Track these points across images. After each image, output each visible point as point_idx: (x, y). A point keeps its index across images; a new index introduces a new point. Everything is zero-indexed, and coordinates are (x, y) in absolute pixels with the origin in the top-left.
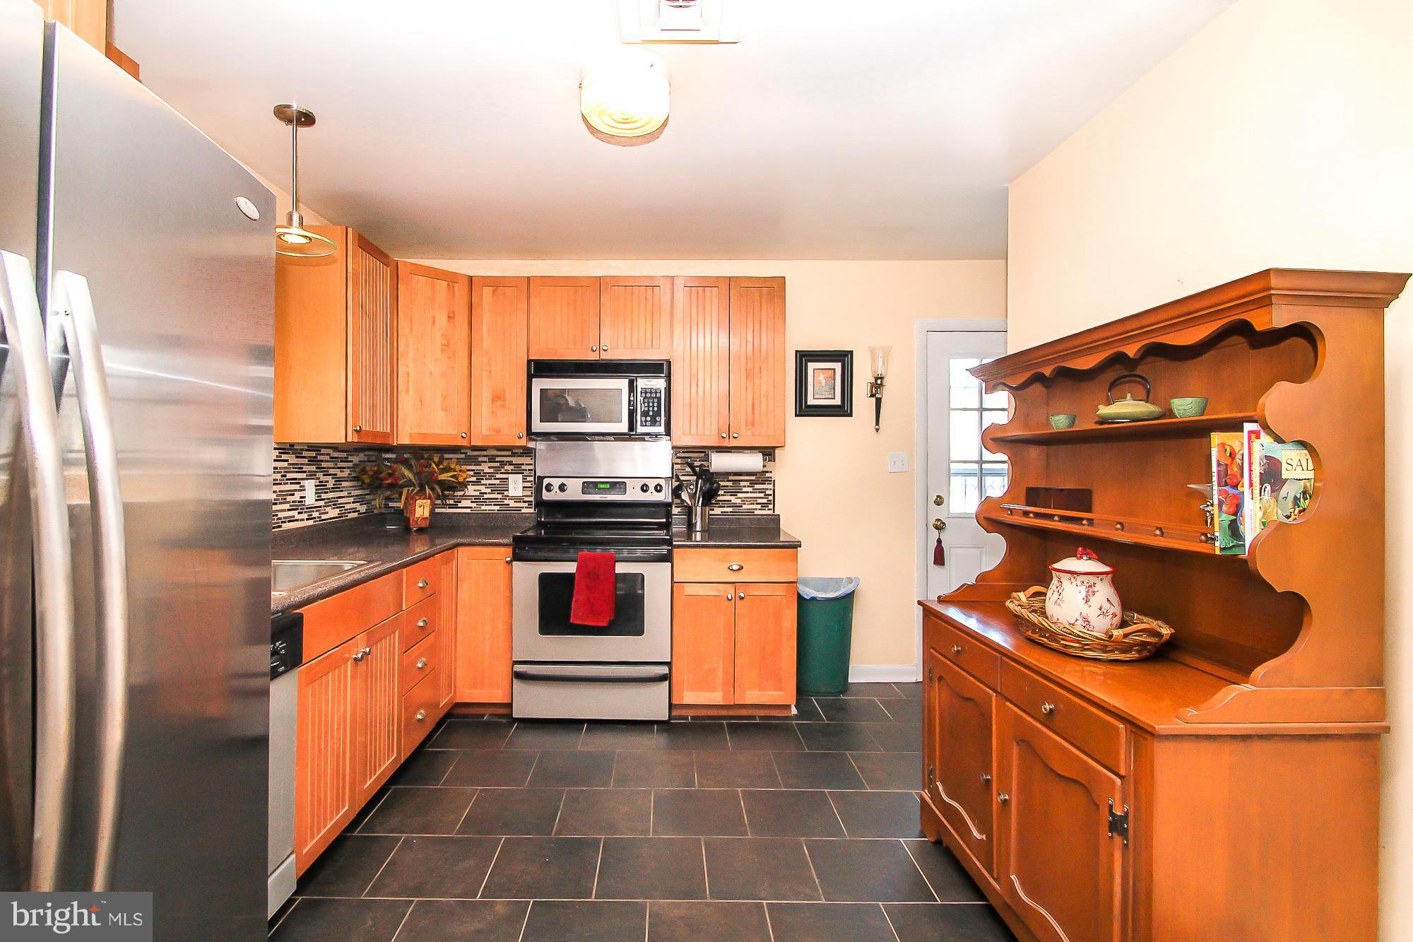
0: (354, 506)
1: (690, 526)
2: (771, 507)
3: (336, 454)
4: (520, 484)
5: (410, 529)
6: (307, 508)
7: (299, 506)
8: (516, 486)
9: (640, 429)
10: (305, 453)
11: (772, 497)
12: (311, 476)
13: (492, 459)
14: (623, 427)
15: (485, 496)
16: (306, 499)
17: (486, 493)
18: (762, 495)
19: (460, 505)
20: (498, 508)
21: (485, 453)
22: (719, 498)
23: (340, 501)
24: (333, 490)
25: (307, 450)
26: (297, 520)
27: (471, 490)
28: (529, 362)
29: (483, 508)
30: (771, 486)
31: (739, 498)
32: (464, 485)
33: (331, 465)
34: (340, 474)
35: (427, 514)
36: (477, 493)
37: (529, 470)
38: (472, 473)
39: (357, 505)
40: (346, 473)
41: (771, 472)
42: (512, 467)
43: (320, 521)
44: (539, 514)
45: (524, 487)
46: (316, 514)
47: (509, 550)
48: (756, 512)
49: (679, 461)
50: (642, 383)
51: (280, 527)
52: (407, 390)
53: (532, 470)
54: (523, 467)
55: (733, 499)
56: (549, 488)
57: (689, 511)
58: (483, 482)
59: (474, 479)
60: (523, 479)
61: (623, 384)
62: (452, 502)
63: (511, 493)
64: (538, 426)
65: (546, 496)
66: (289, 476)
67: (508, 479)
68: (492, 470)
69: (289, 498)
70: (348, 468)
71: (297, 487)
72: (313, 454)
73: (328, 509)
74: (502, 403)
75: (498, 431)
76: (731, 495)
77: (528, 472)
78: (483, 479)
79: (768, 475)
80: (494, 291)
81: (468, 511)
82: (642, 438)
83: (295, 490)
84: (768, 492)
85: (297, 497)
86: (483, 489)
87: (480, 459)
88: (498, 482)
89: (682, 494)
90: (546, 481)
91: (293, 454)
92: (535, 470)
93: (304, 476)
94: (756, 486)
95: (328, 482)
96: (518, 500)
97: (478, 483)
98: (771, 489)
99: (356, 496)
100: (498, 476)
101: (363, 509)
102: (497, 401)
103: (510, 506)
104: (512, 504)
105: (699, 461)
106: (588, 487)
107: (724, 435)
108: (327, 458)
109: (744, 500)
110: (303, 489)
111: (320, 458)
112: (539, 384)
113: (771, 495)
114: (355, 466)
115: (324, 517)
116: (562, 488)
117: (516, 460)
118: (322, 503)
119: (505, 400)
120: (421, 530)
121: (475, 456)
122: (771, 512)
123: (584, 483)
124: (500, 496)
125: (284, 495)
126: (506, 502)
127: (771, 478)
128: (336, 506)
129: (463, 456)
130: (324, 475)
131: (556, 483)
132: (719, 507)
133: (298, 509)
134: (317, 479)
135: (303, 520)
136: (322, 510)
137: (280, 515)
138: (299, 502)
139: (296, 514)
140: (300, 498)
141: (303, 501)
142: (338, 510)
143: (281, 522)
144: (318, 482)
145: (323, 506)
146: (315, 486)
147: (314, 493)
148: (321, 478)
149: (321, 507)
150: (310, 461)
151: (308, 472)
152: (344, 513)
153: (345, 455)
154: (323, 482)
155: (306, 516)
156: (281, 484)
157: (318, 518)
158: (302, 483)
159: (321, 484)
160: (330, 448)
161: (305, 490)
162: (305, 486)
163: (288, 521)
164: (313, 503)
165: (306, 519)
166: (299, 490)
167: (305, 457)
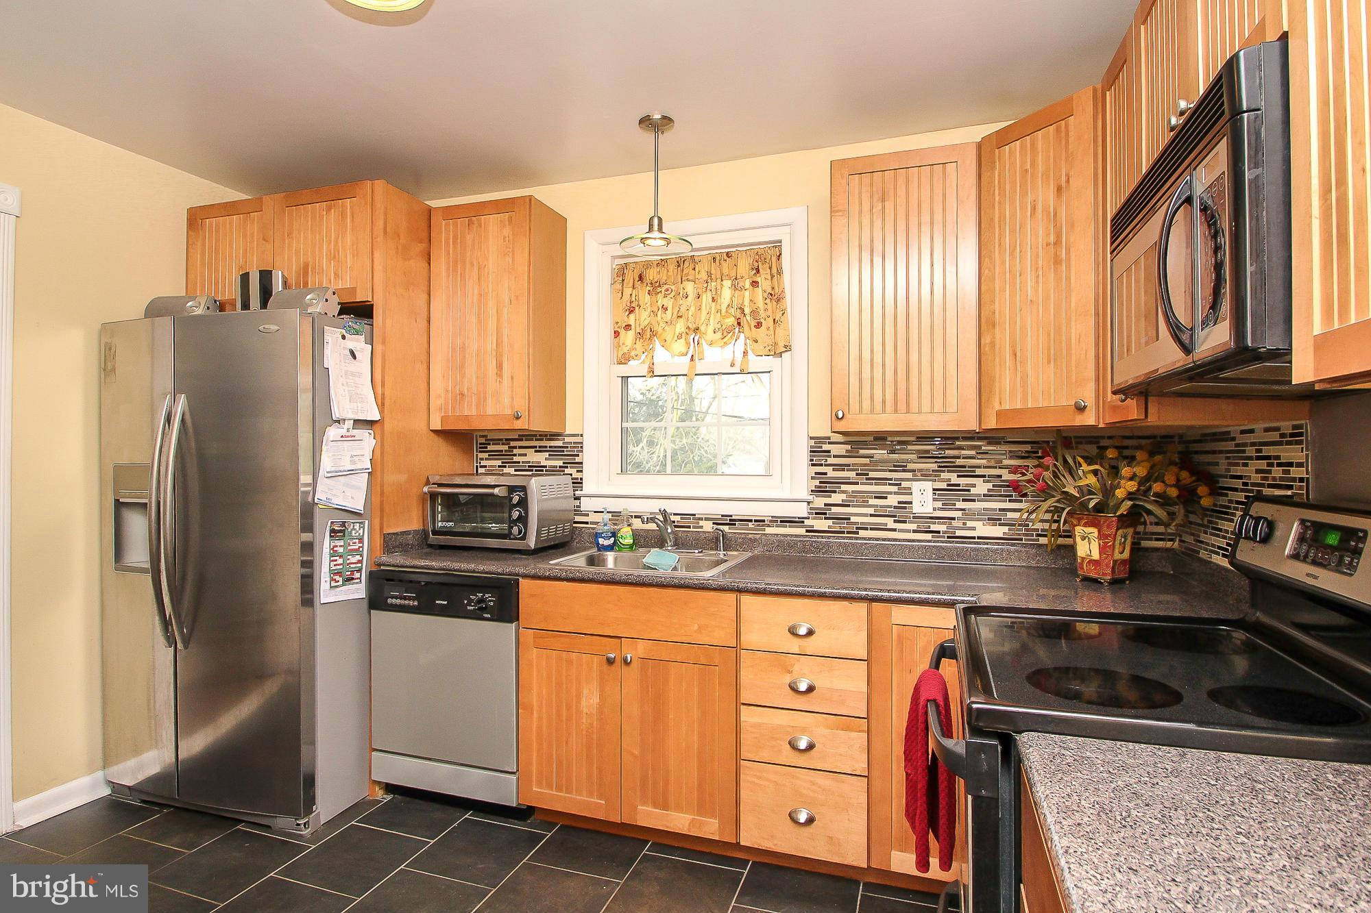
3: (996, 448)
6: (914, 517)
7: (898, 513)
10: (911, 447)
12: (923, 476)
13: (1260, 453)
16: (914, 505)
21: (1253, 438)
23: (1010, 515)
24: (987, 496)
26: (895, 530)
33: (985, 462)
35: (1096, 554)
38: (1238, 483)
42: (1281, 471)
43: (950, 537)
46: (940, 527)
51: (857, 533)
66: (871, 474)
68: (1260, 479)
69: (872, 502)
71: (895, 489)
72: (931, 447)
73: (972, 524)
83: (890, 493)
85: (893, 500)
87: (1247, 451)
91: (881, 448)
93: (909, 475)
95: (972, 486)
108: (972, 452)
110: (908, 491)
111: (951, 452)
115: (958, 533)
118: (957, 514)
123: (1300, 522)
125: (863, 497)
128: (998, 522)
130: (959, 476)
133: (895, 516)
134: (943, 481)
135: (908, 531)
136: (955, 523)
137: (853, 519)
138: (895, 507)
139: (890, 523)
140: (899, 503)
141: (905, 508)
142: (1006, 529)
143: (857, 528)
144: (944, 485)
145: (959, 519)
146: (934, 490)
147: (934, 500)
148: (954, 479)
149: (953, 519)
150: (924, 456)
151: (920, 470)
152: (1027, 535)
153: (1028, 448)
154: (959, 485)
155: (914, 527)
156: (857, 483)
157: (945, 532)
158: (904, 484)
159: (952, 488)
160: (980, 439)
161: (911, 494)
162: (910, 489)
163: (871, 529)
164: (932, 511)
165: (914, 531)
166: (895, 493)
167: (912, 453)
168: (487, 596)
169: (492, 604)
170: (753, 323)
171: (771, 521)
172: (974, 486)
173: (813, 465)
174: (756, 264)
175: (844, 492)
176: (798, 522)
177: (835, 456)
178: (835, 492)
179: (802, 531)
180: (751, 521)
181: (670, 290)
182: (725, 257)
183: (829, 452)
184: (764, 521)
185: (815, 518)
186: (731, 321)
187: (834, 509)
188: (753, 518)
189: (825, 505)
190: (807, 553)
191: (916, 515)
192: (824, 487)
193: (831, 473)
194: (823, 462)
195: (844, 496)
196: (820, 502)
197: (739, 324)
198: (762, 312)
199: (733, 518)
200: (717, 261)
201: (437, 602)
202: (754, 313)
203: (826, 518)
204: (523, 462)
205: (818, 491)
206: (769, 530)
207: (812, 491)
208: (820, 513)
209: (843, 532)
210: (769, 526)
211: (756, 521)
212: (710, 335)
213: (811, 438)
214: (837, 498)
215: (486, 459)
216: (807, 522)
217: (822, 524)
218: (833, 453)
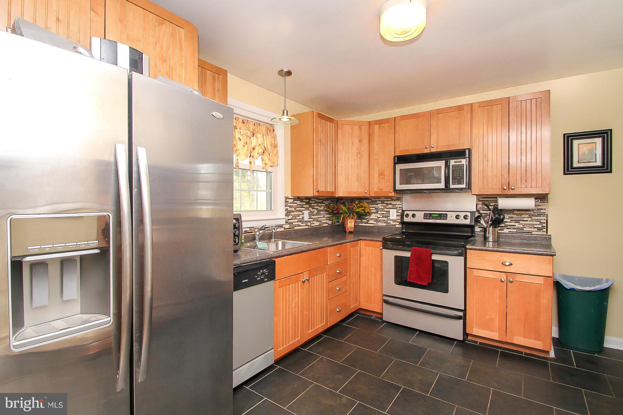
0: (326, 221)
1: (485, 238)
2: (545, 230)
3: (318, 201)
4: (395, 214)
5: (346, 232)
6: (305, 221)
7: (302, 221)
8: (394, 215)
9: (452, 186)
10: (304, 200)
11: (546, 224)
12: (306, 209)
13: (383, 202)
14: (442, 185)
15: (380, 219)
16: (305, 218)
17: (380, 218)
18: (538, 223)
19: (369, 222)
20: (385, 224)
21: (380, 199)
22: (506, 224)
23: (320, 219)
24: (317, 214)
26: (301, 226)
27: (373, 216)
28: (394, 157)
29: (379, 224)
30: (545, 218)
31: (521, 224)
32: (369, 214)
33: (316, 205)
34: (319, 209)
35: (353, 226)
36: (376, 217)
37: (399, 207)
38: (374, 208)
39: (328, 221)
40: (322, 208)
41: (545, 209)
42: (392, 206)
43: (311, 226)
44: (402, 228)
45: (397, 215)
46: (309, 224)
47: (381, 244)
48: (534, 233)
49: (481, 203)
50: (452, 162)
51: (294, 228)
52: (342, 174)
53: (401, 207)
54: (397, 206)
55: (517, 224)
56: (407, 216)
57: (485, 230)
58: (379, 212)
59: (375, 211)
60: (397, 211)
61: (442, 164)
62: (366, 221)
63: (391, 218)
64: (399, 187)
65: (406, 220)
66: (297, 209)
67: (389, 211)
68: (382, 207)
69: (297, 218)
70: (323, 206)
71: (301, 213)
72: (308, 201)
73: (314, 222)
74: (383, 177)
75: (382, 189)
76: (515, 222)
77: (399, 208)
78: (379, 211)
79: (542, 211)
80: (379, 126)
81: (373, 225)
82: (454, 190)
84: (542, 221)
85: (301, 217)
86: (379, 216)
87: (377, 202)
88: (385, 212)
89: (481, 221)
90: (406, 213)
91: (299, 200)
92: (402, 207)
93: (304, 209)
94: (534, 218)
95: (314, 211)
96: (394, 221)
97: (377, 212)
98: (544, 220)
99: (327, 217)
100: (385, 210)
101: (330, 222)
102: (381, 176)
103: (391, 223)
104: (392, 223)
105: (494, 203)
106: (426, 216)
107: (505, 188)
108: (314, 202)
109: (524, 226)
110: (303, 214)
111: (311, 202)
112: (399, 167)
113: (545, 223)
114: (326, 205)
115: (312, 225)
116: (414, 216)
117: (394, 203)
118: (312, 220)
119: (384, 175)
120: (351, 232)
121: (375, 201)
122: (545, 233)
123: (425, 214)
124: (386, 219)
125: (295, 216)
126: (389, 222)
127: (545, 212)
128: (317, 221)
129: (370, 201)
130: (312, 209)
131: (410, 213)
132: (507, 229)
134: (309, 210)
135: (303, 226)
136: (312, 222)
137: (294, 224)
138: (302, 219)
139: (300, 224)
143: (294, 226)
146: (308, 213)
147: (308, 216)
150: (306, 203)
151: (306, 207)
152: (321, 224)
156: (294, 212)
158: (303, 212)
159: (311, 212)
160: (315, 198)
161: (304, 214)
163: (297, 226)
164: (308, 219)
165: (305, 226)
167: (304, 202)
168: (264, 270)
169: (267, 274)
170: (268, 154)
173: (285, 206)
175: (291, 215)
176: (281, 226)
177: (290, 203)
178: (289, 215)
179: (282, 229)
182: (258, 125)
183: (288, 202)
187: (290, 221)
190: (286, 236)
192: (288, 213)
193: (289, 209)
194: (287, 205)
196: (287, 219)
197: (264, 152)
198: (270, 150)
200: (256, 125)
201: (243, 281)
205: (286, 215)
208: (287, 223)
209: (291, 228)
213: (285, 197)
214: (290, 217)
216: (284, 226)
217: (287, 226)
218: (289, 202)
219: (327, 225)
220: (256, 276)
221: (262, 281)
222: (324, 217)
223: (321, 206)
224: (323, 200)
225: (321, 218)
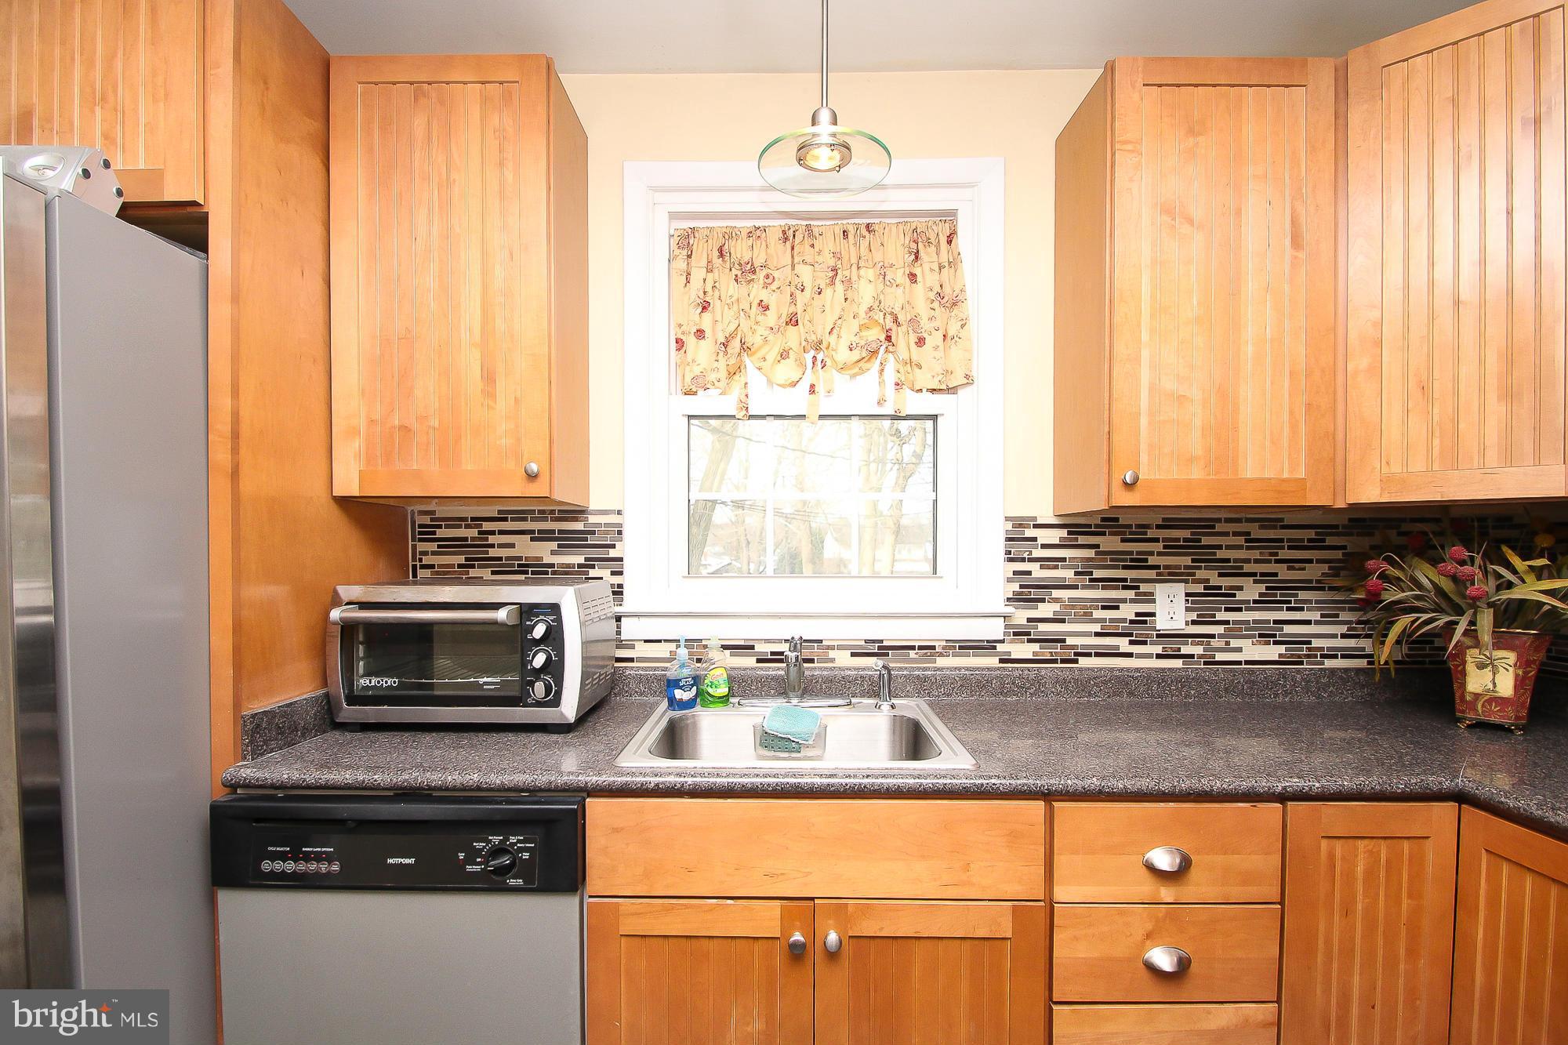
0: (1351, 643)
3: (1272, 534)
6: (1158, 636)
7: (1135, 630)
10: (1155, 533)
12: (1171, 575)
16: (1158, 618)
23: (1288, 629)
24: (1261, 603)
25: (1158, 527)
26: (1130, 655)
33: (1256, 554)
34: (1286, 575)
43: (1208, 664)
46: (1193, 650)
51: (1076, 661)
66: (1097, 574)
69: (1098, 614)
70: (1319, 561)
71: (1131, 594)
72: (1183, 533)
73: (1238, 643)
83: (1124, 601)
85: (1128, 612)
91: (1112, 534)
93: (1152, 574)
99: (1349, 622)
108: (1240, 540)
110: (1149, 598)
111: (1205, 541)
115: (1219, 657)
118: (1217, 630)
125: (1085, 607)
130: (1220, 575)
133: (1131, 635)
134: (1199, 581)
135: (1149, 656)
136: (1215, 643)
137: (1070, 641)
138: (1131, 622)
139: (1123, 644)
140: (1137, 614)
141: (1145, 622)
142: (1282, 649)
143: (1076, 654)
144: (1200, 589)
145: (1221, 636)
146: (1187, 595)
147: (1188, 609)
148: (1215, 580)
149: (1212, 636)
150: (1172, 547)
151: (1166, 567)
152: (1308, 656)
153: (1311, 534)
154: (1220, 588)
155: (1158, 649)
156: (1076, 587)
157: (1200, 656)
158: (1144, 588)
159: (1212, 591)
160: (1250, 520)
161: (1154, 601)
162: (1152, 594)
163: (1098, 655)
164: (1183, 626)
165: (1159, 656)
166: (1132, 601)
167: (1156, 540)
168: (513, 839)
169: (526, 855)
170: (913, 338)
171: (944, 648)
172: (1240, 588)
173: (1011, 560)
174: (914, 246)
175: (1056, 600)
176: (989, 646)
177: (1044, 546)
178: (1043, 600)
179: (993, 661)
180: (912, 648)
181: (771, 277)
182: (864, 232)
183: (1035, 539)
184: (933, 648)
185: (1012, 642)
186: (875, 334)
187: (1042, 627)
188: (917, 644)
189: (1029, 620)
190: (1006, 695)
191: (1161, 632)
192: (1028, 593)
193: (1037, 572)
194: (1026, 555)
195: (1056, 607)
196: (1021, 616)
197: (889, 338)
198: (924, 322)
199: (885, 643)
201: (390, 861)
202: (914, 321)
203: (1029, 641)
204: (508, 558)
205: (1017, 599)
206: (941, 662)
207: (1009, 599)
208: (1020, 634)
209: (1055, 661)
210: (941, 655)
211: (921, 648)
212: (843, 355)
213: (1007, 519)
214: (1045, 610)
215: (434, 553)
216: (1000, 647)
217: (1024, 650)
218: (1040, 542)
219: (1362, 663)
220: (461, 856)
221: (493, 883)
222: (1329, 618)
223: (1310, 561)
224: (1331, 529)
225: (1308, 622)
